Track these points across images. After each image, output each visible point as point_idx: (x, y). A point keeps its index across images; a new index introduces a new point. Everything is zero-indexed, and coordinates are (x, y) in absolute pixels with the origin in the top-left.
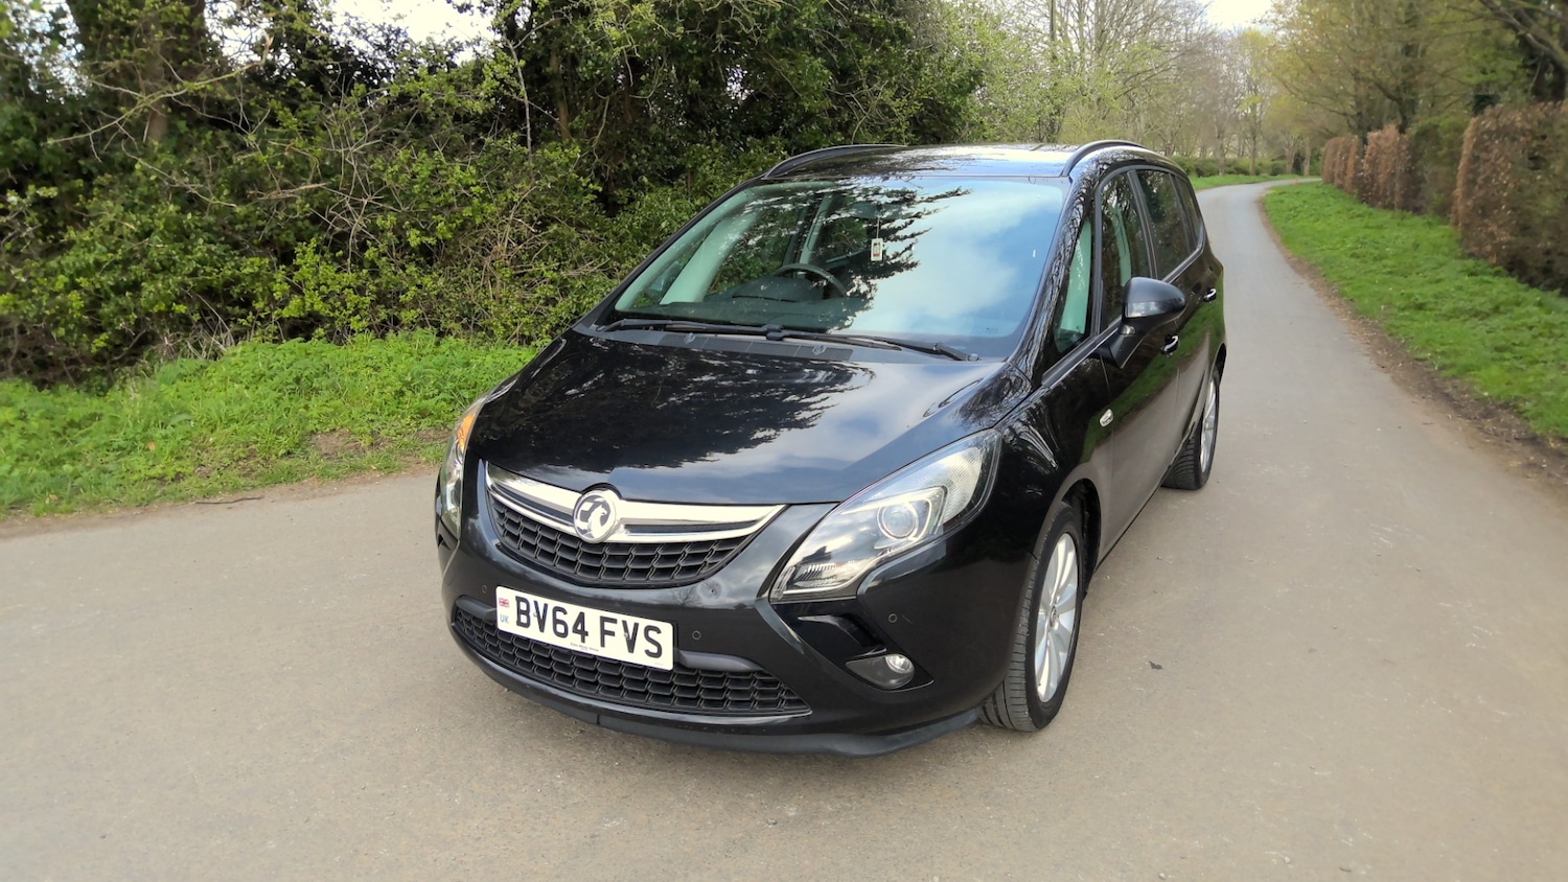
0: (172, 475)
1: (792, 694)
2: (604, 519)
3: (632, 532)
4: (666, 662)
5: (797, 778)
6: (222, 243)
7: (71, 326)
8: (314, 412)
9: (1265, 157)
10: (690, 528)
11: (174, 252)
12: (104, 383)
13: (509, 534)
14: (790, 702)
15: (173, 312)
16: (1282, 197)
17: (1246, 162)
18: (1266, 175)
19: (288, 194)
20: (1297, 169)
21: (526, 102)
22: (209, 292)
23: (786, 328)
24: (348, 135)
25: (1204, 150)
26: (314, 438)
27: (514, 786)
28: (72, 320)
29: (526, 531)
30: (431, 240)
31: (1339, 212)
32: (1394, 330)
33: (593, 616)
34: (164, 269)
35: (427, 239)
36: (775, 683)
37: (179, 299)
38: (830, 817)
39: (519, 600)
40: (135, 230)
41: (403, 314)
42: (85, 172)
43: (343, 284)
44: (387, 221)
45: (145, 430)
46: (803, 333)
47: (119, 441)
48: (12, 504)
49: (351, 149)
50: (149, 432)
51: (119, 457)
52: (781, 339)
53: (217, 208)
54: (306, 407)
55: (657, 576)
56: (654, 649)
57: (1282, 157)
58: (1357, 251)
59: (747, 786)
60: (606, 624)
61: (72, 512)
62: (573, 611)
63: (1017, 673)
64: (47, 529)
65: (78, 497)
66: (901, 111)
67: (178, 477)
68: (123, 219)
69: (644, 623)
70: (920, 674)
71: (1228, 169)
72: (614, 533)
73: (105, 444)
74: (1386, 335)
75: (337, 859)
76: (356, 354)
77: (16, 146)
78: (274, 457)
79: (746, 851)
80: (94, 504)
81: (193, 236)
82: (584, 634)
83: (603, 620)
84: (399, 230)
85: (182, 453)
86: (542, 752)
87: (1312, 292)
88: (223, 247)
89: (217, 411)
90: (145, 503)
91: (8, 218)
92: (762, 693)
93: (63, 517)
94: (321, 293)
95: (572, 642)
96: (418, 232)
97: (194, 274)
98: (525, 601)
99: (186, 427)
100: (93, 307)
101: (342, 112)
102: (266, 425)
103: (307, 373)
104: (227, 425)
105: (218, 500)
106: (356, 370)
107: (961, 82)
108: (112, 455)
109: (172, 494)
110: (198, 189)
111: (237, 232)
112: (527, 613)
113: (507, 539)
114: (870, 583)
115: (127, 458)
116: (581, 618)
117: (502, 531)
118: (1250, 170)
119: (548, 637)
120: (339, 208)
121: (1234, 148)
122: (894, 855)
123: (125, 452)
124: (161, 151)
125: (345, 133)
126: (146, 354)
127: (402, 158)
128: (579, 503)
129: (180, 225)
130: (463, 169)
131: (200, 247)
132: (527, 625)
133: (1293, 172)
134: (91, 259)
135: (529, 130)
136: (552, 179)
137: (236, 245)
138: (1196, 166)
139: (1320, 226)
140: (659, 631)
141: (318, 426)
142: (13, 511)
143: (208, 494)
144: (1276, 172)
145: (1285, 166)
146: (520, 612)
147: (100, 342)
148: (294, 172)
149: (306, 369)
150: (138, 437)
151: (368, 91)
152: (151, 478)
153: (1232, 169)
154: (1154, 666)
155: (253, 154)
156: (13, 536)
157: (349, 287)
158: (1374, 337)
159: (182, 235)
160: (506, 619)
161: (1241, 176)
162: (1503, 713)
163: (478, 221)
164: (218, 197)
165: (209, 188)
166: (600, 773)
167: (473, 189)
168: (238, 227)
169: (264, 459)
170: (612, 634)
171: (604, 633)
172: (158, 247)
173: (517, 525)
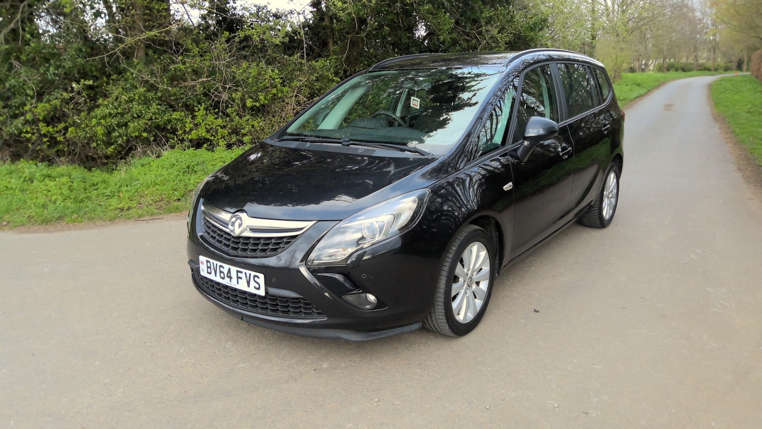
0: (127, 207)
1: (318, 310)
2: (240, 225)
3: (253, 232)
4: (262, 293)
5: (335, 351)
6: (165, 105)
7: (99, 142)
8: (192, 182)
9: (720, 61)
10: (276, 231)
11: (142, 109)
12: (114, 168)
13: (207, 232)
14: (318, 313)
15: (142, 136)
16: (722, 82)
17: (710, 64)
18: (722, 71)
19: (193, 83)
20: (739, 67)
21: (304, 39)
22: (158, 127)
23: (352, 140)
24: (221, 55)
25: (687, 58)
26: (191, 193)
27: (208, 346)
28: (100, 140)
29: (213, 231)
30: (258, 104)
31: (750, 90)
32: (753, 151)
33: (234, 269)
34: (139, 117)
35: (255, 103)
36: (310, 304)
37: (145, 130)
38: (342, 369)
39: (208, 261)
40: (127, 99)
41: (244, 138)
42: (108, 73)
43: (217, 124)
44: (237, 95)
45: (119, 188)
46: (358, 143)
47: (108, 193)
48: (58, 218)
49: (221, 62)
50: (121, 189)
51: (107, 199)
52: (348, 145)
53: (162, 89)
54: (189, 179)
55: (262, 252)
56: (257, 286)
57: (731, 62)
58: (751, 110)
59: (310, 353)
60: (239, 273)
61: (82, 222)
62: (226, 267)
63: (440, 307)
64: (70, 229)
65: (86, 216)
66: (502, 39)
67: (129, 208)
68: (122, 94)
69: (253, 273)
70: (380, 304)
71: (699, 68)
72: (244, 232)
73: (102, 193)
74: (748, 153)
75: (120, 371)
76: (216, 156)
77: (77, 62)
78: (172, 201)
79: (296, 381)
80: (91, 219)
81: (152, 102)
82: (231, 278)
83: (238, 272)
84: (243, 99)
85: (133, 198)
86: (227, 332)
87: (718, 131)
88: (165, 107)
89: (151, 180)
90: (113, 219)
91: (73, 94)
92: (305, 308)
93: (78, 224)
94: (206, 128)
95: (226, 282)
96: (251, 100)
97: (151, 119)
98: (209, 262)
99: (136, 187)
100: (109, 133)
101: (218, 45)
102: (170, 187)
103: (193, 164)
104: (154, 186)
105: (144, 219)
106: (215, 163)
107: (535, 24)
108: (104, 198)
109: (126, 216)
110: (155, 81)
111: (172, 100)
112: (210, 267)
113: (206, 234)
114: (353, 258)
115: (111, 200)
116: (229, 271)
117: (204, 230)
118: (712, 68)
119: (218, 279)
120: (217, 89)
121: (704, 57)
122: (363, 388)
123: (110, 197)
124: (138, 64)
125: (219, 55)
126: (130, 155)
127: (244, 66)
128: (231, 218)
129: (145, 97)
130: (273, 71)
131: (154, 107)
132: (210, 273)
133: (736, 70)
134: (107, 111)
135: (305, 52)
136: (316, 75)
137: (171, 106)
138: (681, 66)
139: (736, 97)
140: (259, 278)
141: (193, 188)
142: (58, 221)
143: (140, 216)
144: (727, 69)
145: (732, 66)
146: (208, 267)
147: (110, 150)
148: (196, 73)
149: (192, 162)
150: (116, 191)
151: (230, 35)
152: (117, 208)
153: (702, 68)
154: (535, 311)
155: (179, 65)
156: (55, 231)
157: (219, 126)
158: (742, 154)
159: (146, 102)
160: (203, 271)
161: (706, 72)
162: (714, 345)
163: (279, 95)
164: (163, 84)
165: (159, 80)
166: (248, 343)
167: (276, 80)
168: (171, 98)
169: (168, 202)
170: (241, 278)
171: (238, 278)
172: (136, 107)
173: (210, 228)
